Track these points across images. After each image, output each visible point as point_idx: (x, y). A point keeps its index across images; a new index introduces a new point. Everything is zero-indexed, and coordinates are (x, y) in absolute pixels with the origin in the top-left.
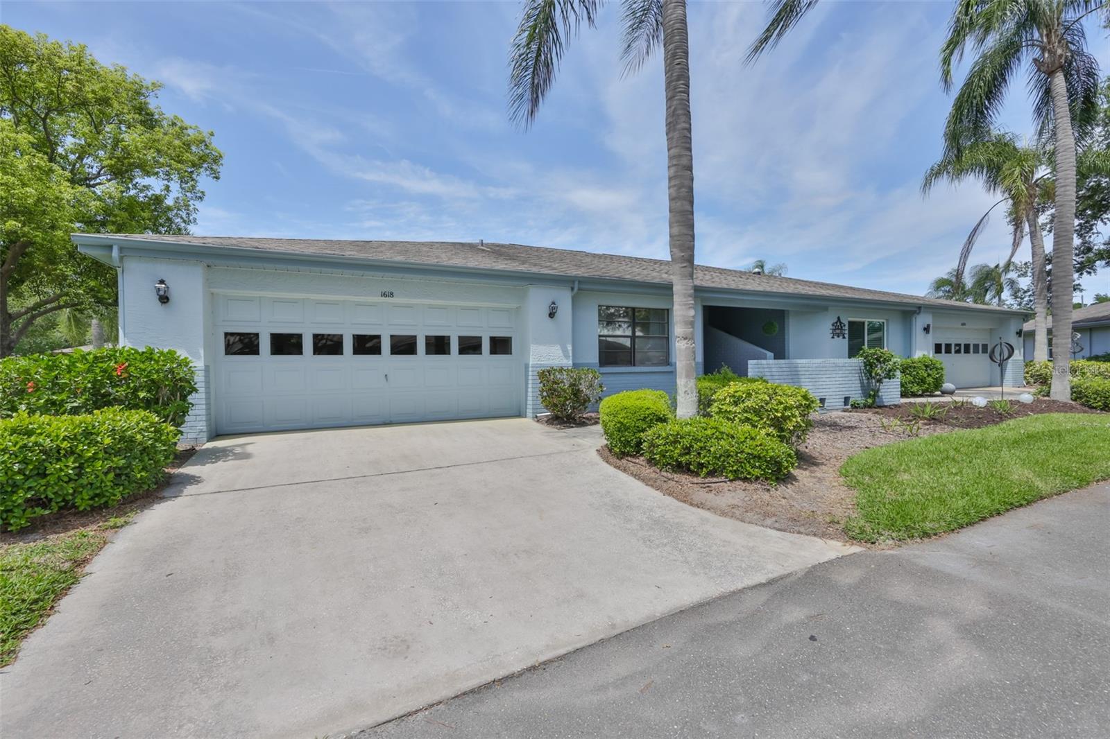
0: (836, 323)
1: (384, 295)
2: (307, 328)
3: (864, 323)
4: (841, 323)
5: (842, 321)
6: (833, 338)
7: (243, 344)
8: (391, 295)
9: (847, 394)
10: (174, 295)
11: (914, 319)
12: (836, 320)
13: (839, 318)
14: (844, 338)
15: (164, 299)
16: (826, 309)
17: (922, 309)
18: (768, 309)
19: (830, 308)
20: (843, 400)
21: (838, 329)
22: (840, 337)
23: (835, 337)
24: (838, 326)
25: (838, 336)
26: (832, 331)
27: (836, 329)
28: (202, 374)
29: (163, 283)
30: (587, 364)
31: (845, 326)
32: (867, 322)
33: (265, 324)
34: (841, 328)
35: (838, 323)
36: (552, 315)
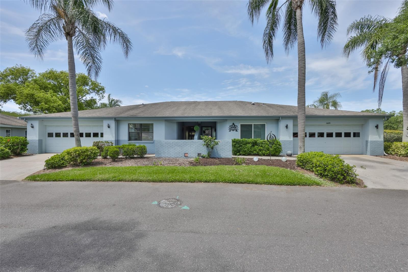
0: (232, 125)
2: (62, 131)
3: (252, 125)
4: (235, 125)
5: (235, 124)
6: (230, 131)
7: (50, 135)
9: (200, 152)
11: (279, 122)
12: (232, 124)
13: (233, 124)
14: (237, 131)
15: (33, 127)
16: (226, 120)
17: (280, 118)
18: (196, 122)
19: (228, 120)
20: (197, 154)
21: (233, 128)
22: (235, 131)
23: (231, 131)
24: (233, 127)
25: (233, 131)
26: (229, 129)
27: (232, 128)
28: (38, 141)
29: (32, 124)
30: (125, 140)
31: (237, 126)
32: (254, 124)
33: (54, 131)
34: (235, 127)
35: (233, 126)
36: (109, 127)
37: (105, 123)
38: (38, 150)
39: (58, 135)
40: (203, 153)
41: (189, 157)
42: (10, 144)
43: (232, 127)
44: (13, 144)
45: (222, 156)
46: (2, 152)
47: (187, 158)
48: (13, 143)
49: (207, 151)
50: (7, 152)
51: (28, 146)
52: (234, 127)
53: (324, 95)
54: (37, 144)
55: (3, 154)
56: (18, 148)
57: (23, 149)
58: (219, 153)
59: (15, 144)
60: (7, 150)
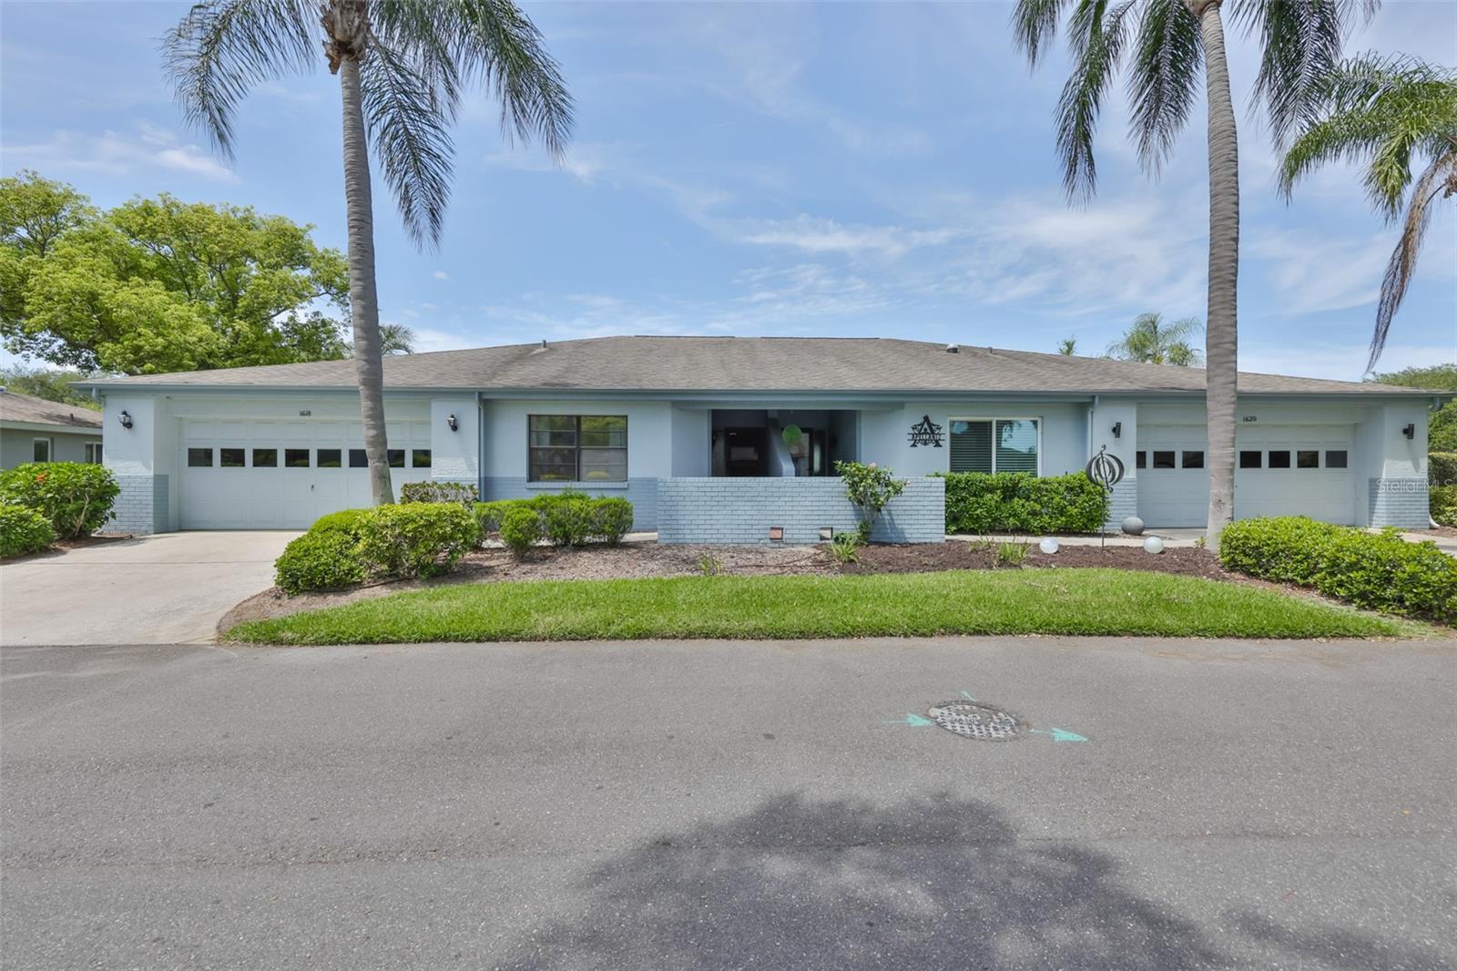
0: (922, 425)
1: (302, 414)
2: (249, 445)
3: (991, 423)
4: (930, 425)
5: (932, 421)
6: (914, 445)
7: (200, 458)
8: (309, 413)
9: (827, 524)
10: (136, 419)
11: (1089, 415)
12: (921, 421)
13: (926, 419)
14: (938, 445)
15: (129, 425)
16: (901, 406)
17: (1097, 400)
18: (789, 411)
19: (906, 405)
20: (818, 532)
21: (926, 433)
22: (931, 445)
23: (919, 445)
24: (926, 429)
25: (925, 444)
26: (911, 437)
27: (920, 434)
28: (151, 481)
29: (125, 413)
30: (513, 479)
31: (940, 429)
32: (997, 421)
33: (217, 442)
34: (933, 432)
35: (926, 426)
36: (455, 428)
37: (440, 413)
38: (152, 519)
39: (233, 458)
40: (839, 527)
41: (788, 541)
42: (48, 492)
43: (923, 431)
44: (59, 495)
45: (907, 536)
46: (21, 527)
47: (781, 545)
48: (59, 489)
49: (853, 517)
50: (42, 530)
51: (118, 504)
52: (928, 431)
53: (1145, 325)
54: (148, 496)
55: (27, 534)
56: (79, 511)
57: (96, 516)
58: (900, 527)
59: (67, 495)
60: (39, 518)
